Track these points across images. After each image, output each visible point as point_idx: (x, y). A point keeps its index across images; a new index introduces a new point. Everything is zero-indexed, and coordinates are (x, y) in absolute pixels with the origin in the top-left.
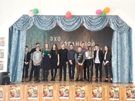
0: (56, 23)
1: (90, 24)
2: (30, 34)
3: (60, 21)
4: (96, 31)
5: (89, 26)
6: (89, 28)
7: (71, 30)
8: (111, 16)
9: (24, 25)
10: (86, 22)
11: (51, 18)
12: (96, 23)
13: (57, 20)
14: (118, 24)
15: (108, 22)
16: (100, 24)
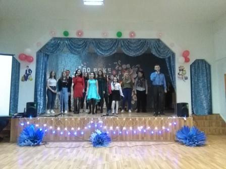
1: (129, 48)
2: (63, 61)
4: (135, 56)
6: (127, 52)
7: (107, 55)
8: (152, 39)
9: (53, 49)
10: (124, 46)
11: (85, 41)
12: (136, 47)
14: (159, 49)
15: (148, 46)
16: (140, 48)
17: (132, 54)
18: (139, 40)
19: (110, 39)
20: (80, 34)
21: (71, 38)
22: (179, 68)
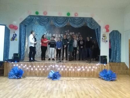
2: (35, 29)
5: (73, 24)
8: (88, 18)
9: (29, 22)
10: (71, 21)
11: (48, 18)
13: (52, 19)
15: (85, 22)
16: (80, 23)
17: (76, 26)
18: (80, 18)
19: (63, 17)
20: (45, 13)
21: (40, 16)
22: (103, 35)
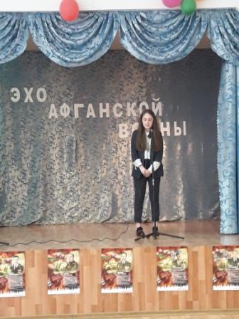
0: (26, 38)
1: (145, 40)
3: (41, 32)
4: (165, 63)
6: (140, 52)
7: (79, 62)
8: (214, 10)
10: (131, 34)
11: (10, 22)
13: (31, 27)
14: (236, 39)
15: (203, 30)
16: (177, 38)
